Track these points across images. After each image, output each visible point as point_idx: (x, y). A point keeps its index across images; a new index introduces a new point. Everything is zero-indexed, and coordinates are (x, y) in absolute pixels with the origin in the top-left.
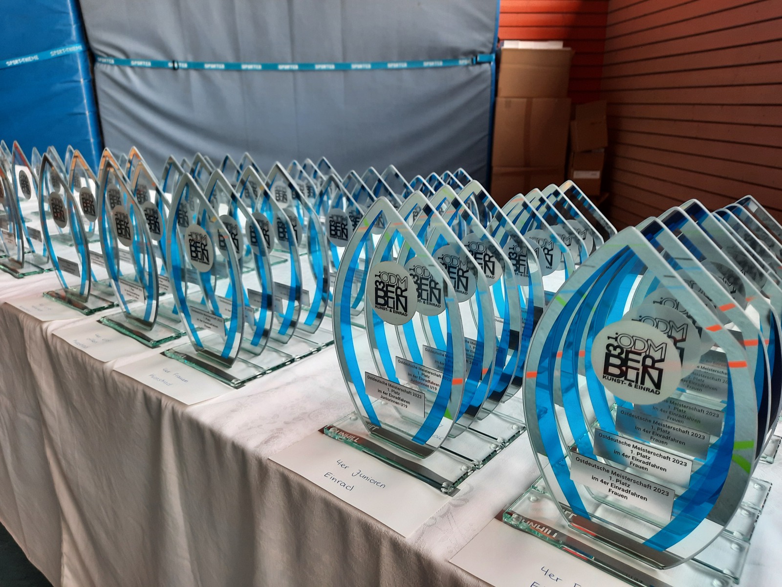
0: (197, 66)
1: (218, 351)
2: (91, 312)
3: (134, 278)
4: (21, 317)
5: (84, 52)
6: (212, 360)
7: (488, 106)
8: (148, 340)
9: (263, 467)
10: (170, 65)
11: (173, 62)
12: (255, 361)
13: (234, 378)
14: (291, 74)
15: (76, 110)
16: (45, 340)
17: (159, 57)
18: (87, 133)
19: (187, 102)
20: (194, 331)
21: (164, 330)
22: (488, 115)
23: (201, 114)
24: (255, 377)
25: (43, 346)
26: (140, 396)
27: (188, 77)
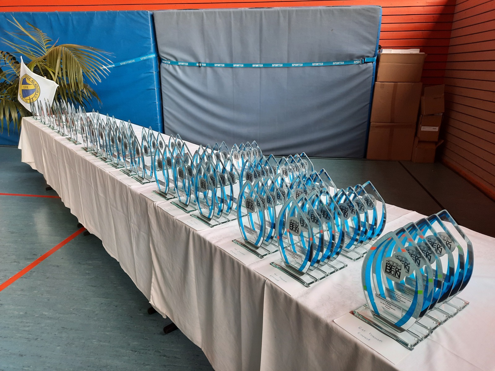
0: (211, 65)
1: (207, 216)
2: (168, 199)
3: (181, 187)
4: (147, 199)
5: (156, 57)
6: (205, 219)
7: (370, 87)
8: (186, 210)
9: (216, 248)
10: (198, 65)
11: (199, 63)
12: (218, 220)
13: (211, 224)
14: (259, 69)
15: (151, 88)
16: (155, 208)
17: (193, 61)
18: (155, 99)
19: (205, 84)
20: (200, 209)
21: (191, 207)
22: (370, 92)
23: (211, 90)
24: (217, 225)
25: (154, 209)
26: (184, 227)
27: (206, 71)
